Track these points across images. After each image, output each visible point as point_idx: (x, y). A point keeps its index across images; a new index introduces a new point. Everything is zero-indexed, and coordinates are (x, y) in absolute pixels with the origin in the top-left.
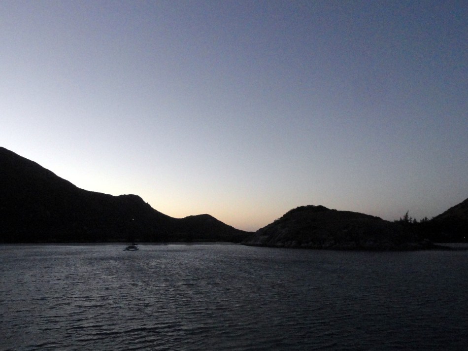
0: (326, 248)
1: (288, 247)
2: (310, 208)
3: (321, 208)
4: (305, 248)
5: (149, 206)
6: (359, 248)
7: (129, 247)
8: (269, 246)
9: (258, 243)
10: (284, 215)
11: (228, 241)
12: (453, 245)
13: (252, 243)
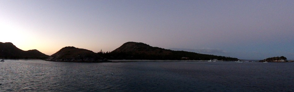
0: (72, 62)
1: (59, 61)
2: (69, 47)
3: (73, 48)
4: (65, 61)
5: (15, 46)
6: (83, 61)
7: (2, 60)
8: (53, 61)
9: (50, 60)
10: (60, 50)
11: (40, 59)
12: (113, 61)
13: (47, 60)
